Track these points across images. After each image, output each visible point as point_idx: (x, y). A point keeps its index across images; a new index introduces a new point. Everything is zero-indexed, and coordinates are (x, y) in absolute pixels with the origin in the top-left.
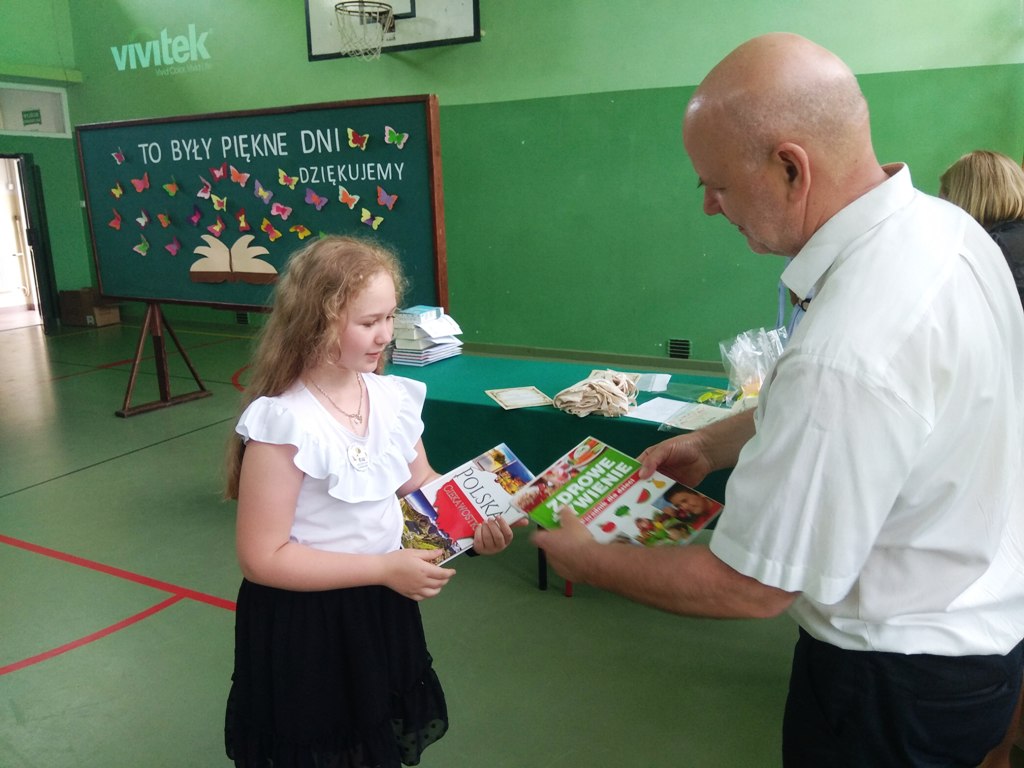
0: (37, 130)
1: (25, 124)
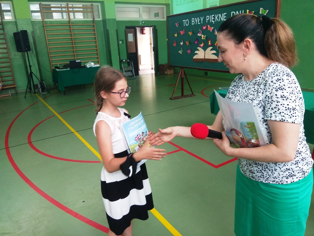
0: (157, 19)
1: (155, 17)
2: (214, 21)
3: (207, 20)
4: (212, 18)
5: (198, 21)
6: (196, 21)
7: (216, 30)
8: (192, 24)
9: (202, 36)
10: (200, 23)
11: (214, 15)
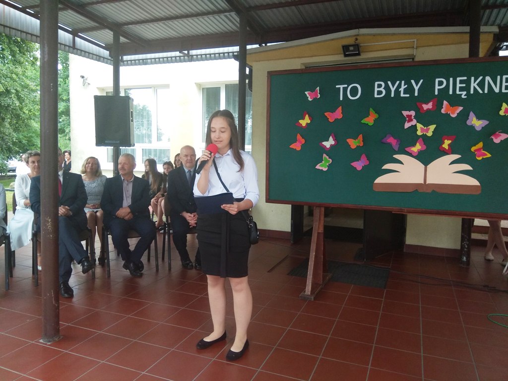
2: (465, 93)
3: (437, 87)
4: (458, 85)
5: (402, 90)
6: (393, 90)
7: (472, 114)
8: (376, 96)
9: (419, 126)
10: (408, 95)
11: (465, 78)
